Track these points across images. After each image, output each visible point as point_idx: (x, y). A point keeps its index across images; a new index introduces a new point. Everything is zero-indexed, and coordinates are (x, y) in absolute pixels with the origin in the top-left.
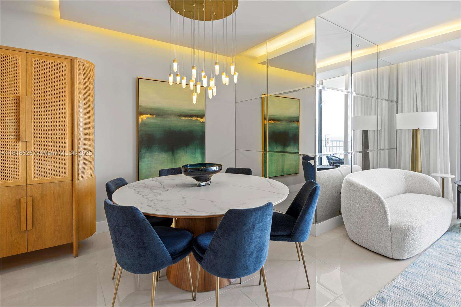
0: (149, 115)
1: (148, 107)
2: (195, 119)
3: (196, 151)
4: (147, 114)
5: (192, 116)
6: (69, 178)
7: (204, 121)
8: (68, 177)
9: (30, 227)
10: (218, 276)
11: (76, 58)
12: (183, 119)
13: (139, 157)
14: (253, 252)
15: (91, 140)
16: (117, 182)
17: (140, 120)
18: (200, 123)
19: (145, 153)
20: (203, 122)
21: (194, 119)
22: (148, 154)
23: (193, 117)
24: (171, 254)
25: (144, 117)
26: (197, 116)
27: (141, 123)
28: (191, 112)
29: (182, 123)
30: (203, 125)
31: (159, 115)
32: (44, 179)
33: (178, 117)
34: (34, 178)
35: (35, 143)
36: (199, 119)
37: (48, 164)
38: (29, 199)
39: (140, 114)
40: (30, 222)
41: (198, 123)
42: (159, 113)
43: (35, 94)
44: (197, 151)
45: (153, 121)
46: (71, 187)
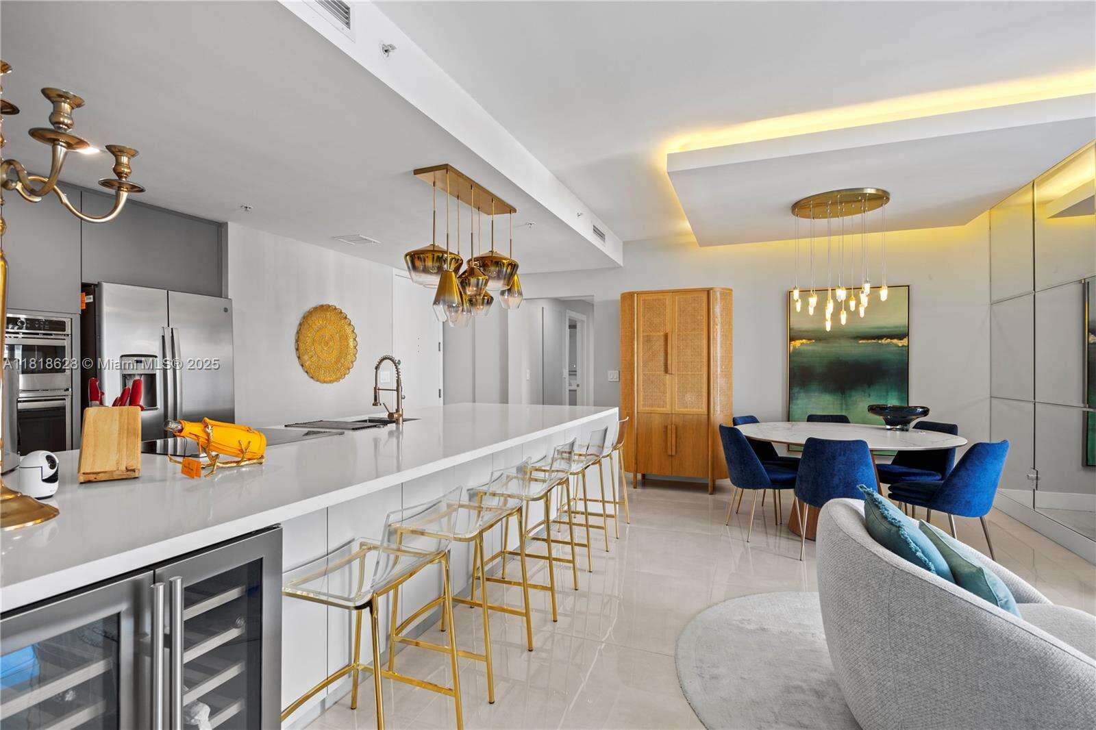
0: (804, 341)
1: (803, 329)
2: (886, 341)
3: (887, 395)
4: (802, 339)
5: (880, 337)
6: (706, 412)
7: (906, 344)
8: (705, 410)
9: (674, 453)
10: (807, 503)
11: (712, 289)
12: (862, 343)
13: (791, 398)
14: (837, 486)
15: (728, 375)
16: (747, 419)
17: (791, 348)
18: (897, 348)
19: (798, 392)
20: (903, 346)
21: (884, 341)
22: (802, 395)
23: (883, 339)
24: (771, 480)
25: (798, 343)
26: (892, 337)
27: (793, 352)
28: (877, 332)
29: (862, 349)
30: (905, 352)
31: (820, 340)
32: (684, 410)
33: (852, 340)
34: (679, 409)
35: (679, 375)
36: (895, 341)
37: (689, 398)
38: (674, 427)
39: (792, 339)
40: (674, 448)
41: (892, 349)
42: (819, 337)
43: (679, 330)
44: (890, 394)
45: (810, 348)
46: (707, 420)
